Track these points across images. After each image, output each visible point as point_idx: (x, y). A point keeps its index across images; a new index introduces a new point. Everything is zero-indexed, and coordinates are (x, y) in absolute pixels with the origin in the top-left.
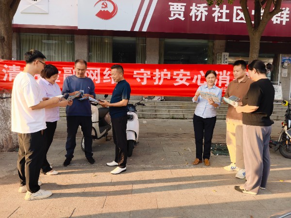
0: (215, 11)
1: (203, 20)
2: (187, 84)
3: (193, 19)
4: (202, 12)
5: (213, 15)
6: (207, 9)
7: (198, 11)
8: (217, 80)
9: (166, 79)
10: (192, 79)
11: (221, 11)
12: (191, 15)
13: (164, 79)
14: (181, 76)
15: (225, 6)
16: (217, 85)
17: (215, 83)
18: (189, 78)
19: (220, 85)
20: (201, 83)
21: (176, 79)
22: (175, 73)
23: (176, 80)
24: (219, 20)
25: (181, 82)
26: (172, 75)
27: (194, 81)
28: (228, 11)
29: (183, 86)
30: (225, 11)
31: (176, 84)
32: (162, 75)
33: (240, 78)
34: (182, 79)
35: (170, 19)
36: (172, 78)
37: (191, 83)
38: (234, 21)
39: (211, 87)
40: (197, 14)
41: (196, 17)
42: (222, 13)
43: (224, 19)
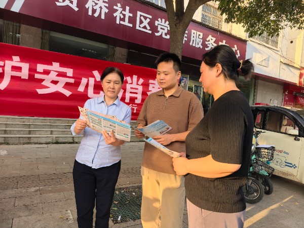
0: (117, 10)
1: (103, 17)
2: (67, 93)
3: (90, 13)
4: (101, 7)
5: (115, 15)
6: (107, 5)
7: (96, 4)
8: (122, 91)
9: (18, 78)
10: (77, 84)
11: (123, 12)
12: (87, 6)
13: (13, 77)
14: (53, 76)
15: (128, 8)
16: (123, 99)
17: (120, 95)
18: (72, 81)
19: (127, 100)
20: (94, 93)
21: (43, 80)
22: (40, 67)
23: (43, 83)
24: (122, 22)
25: (53, 89)
26: (32, 70)
27: (81, 89)
28: (131, 15)
29: (57, 95)
30: (128, 14)
31: (40, 91)
32: (8, 69)
33: (168, 88)
34: (55, 82)
35: (58, 4)
36: (31, 78)
37: (75, 93)
38: (137, 28)
39: (111, 103)
40: (95, 8)
41: (94, 11)
42: (124, 15)
43: (126, 23)
